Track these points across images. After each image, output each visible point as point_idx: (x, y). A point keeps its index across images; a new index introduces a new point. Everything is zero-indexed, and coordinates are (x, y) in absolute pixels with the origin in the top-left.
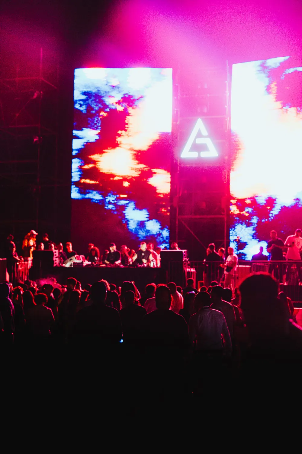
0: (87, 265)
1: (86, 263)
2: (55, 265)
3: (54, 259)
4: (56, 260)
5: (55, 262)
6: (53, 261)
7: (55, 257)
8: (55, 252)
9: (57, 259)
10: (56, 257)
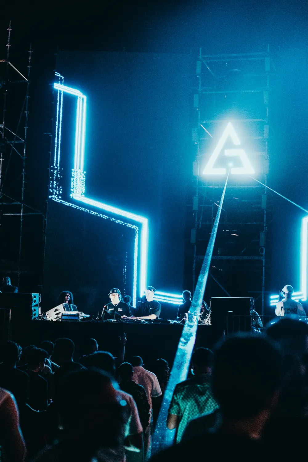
0: (84, 319)
1: (82, 315)
2: (33, 317)
3: (33, 308)
4: (35, 310)
5: (34, 313)
6: (31, 311)
7: (34, 304)
8: (35, 297)
9: (37, 308)
10: (36, 305)
